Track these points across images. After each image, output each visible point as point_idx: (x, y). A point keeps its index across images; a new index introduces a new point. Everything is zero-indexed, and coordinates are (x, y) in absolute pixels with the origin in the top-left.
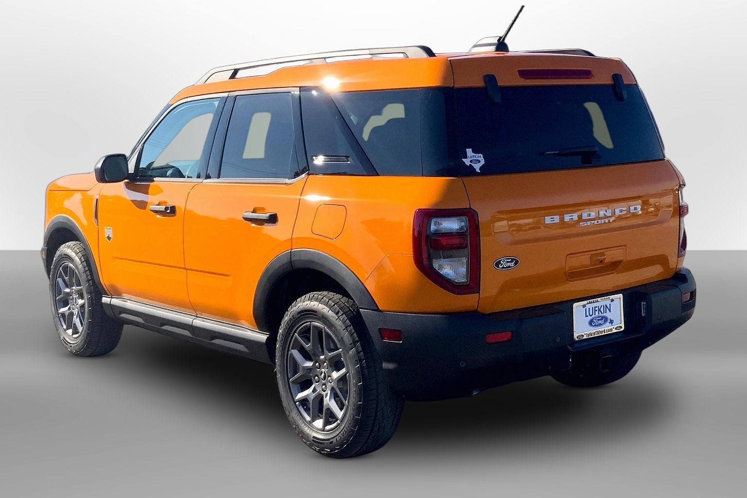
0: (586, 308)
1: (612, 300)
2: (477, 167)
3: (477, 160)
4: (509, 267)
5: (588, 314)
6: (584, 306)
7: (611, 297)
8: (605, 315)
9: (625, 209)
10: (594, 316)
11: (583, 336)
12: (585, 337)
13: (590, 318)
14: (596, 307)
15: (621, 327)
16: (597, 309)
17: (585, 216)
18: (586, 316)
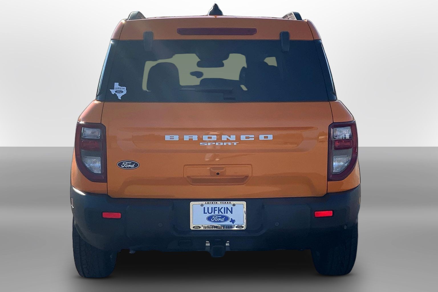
0: (204, 207)
1: (234, 205)
2: (119, 96)
3: (121, 91)
4: (130, 167)
5: (206, 211)
6: (202, 205)
7: (233, 202)
8: (226, 214)
9: (253, 136)
10: (213, 214)
11: (200, 227)
12: (202, 228)
13: (208, 215)
14: (217, 208)
15: (243, 227)
16: (217, 209)
17: (205, 138)
18: (204, 213)
